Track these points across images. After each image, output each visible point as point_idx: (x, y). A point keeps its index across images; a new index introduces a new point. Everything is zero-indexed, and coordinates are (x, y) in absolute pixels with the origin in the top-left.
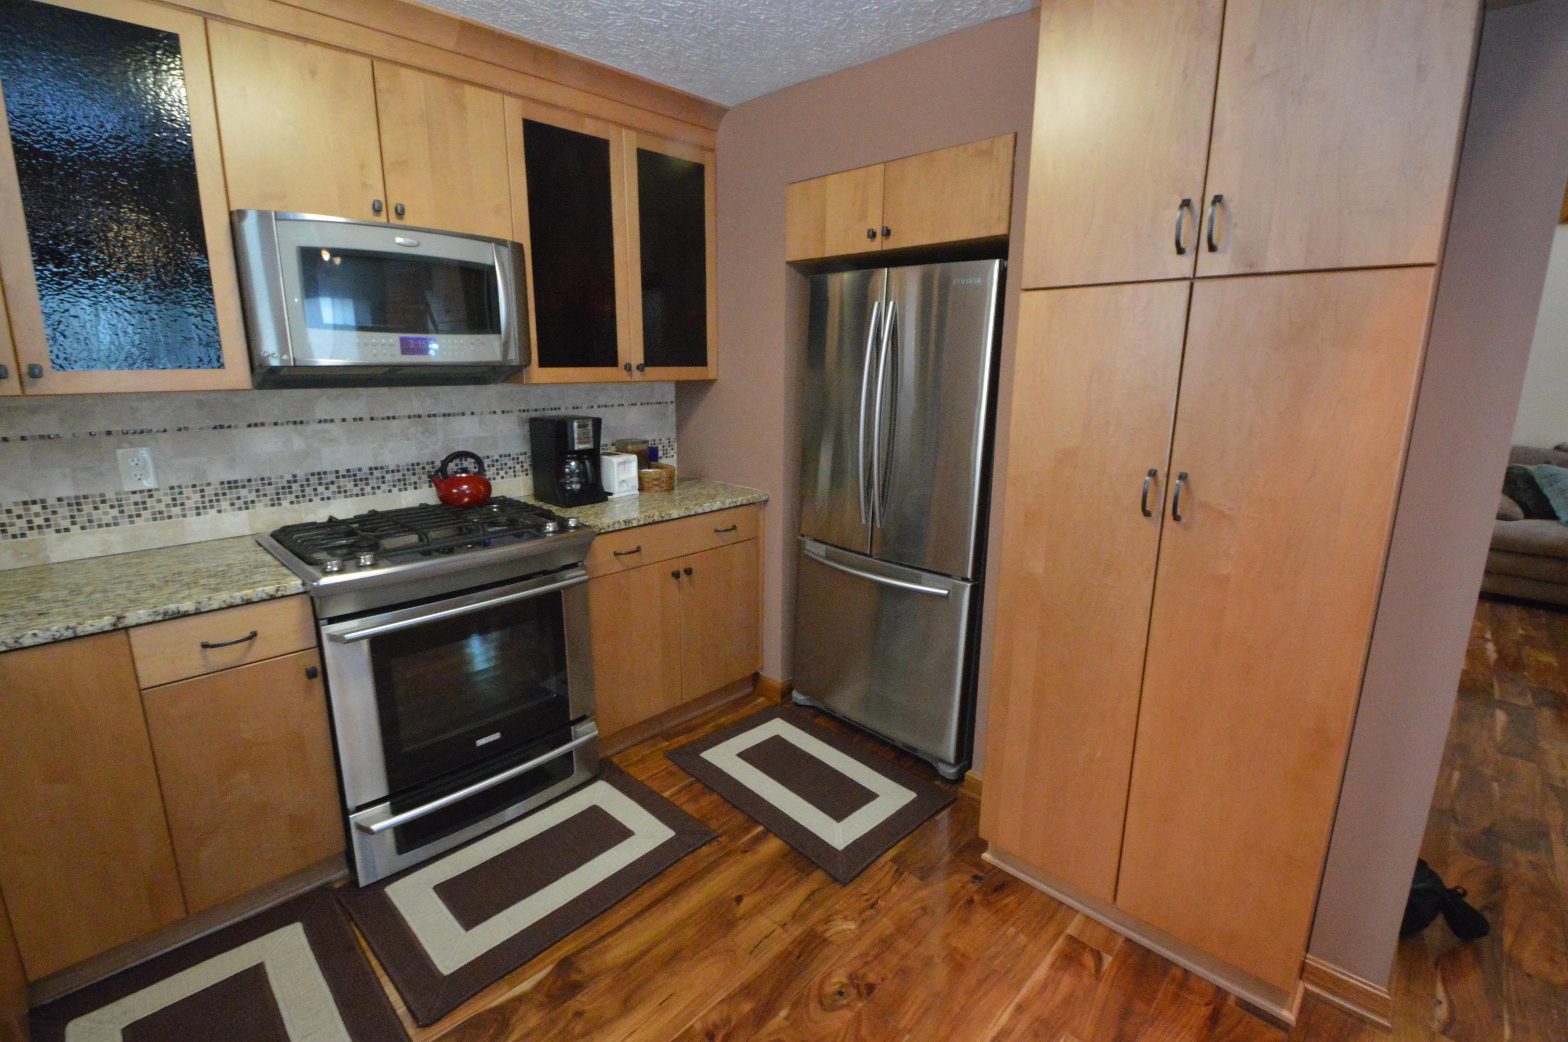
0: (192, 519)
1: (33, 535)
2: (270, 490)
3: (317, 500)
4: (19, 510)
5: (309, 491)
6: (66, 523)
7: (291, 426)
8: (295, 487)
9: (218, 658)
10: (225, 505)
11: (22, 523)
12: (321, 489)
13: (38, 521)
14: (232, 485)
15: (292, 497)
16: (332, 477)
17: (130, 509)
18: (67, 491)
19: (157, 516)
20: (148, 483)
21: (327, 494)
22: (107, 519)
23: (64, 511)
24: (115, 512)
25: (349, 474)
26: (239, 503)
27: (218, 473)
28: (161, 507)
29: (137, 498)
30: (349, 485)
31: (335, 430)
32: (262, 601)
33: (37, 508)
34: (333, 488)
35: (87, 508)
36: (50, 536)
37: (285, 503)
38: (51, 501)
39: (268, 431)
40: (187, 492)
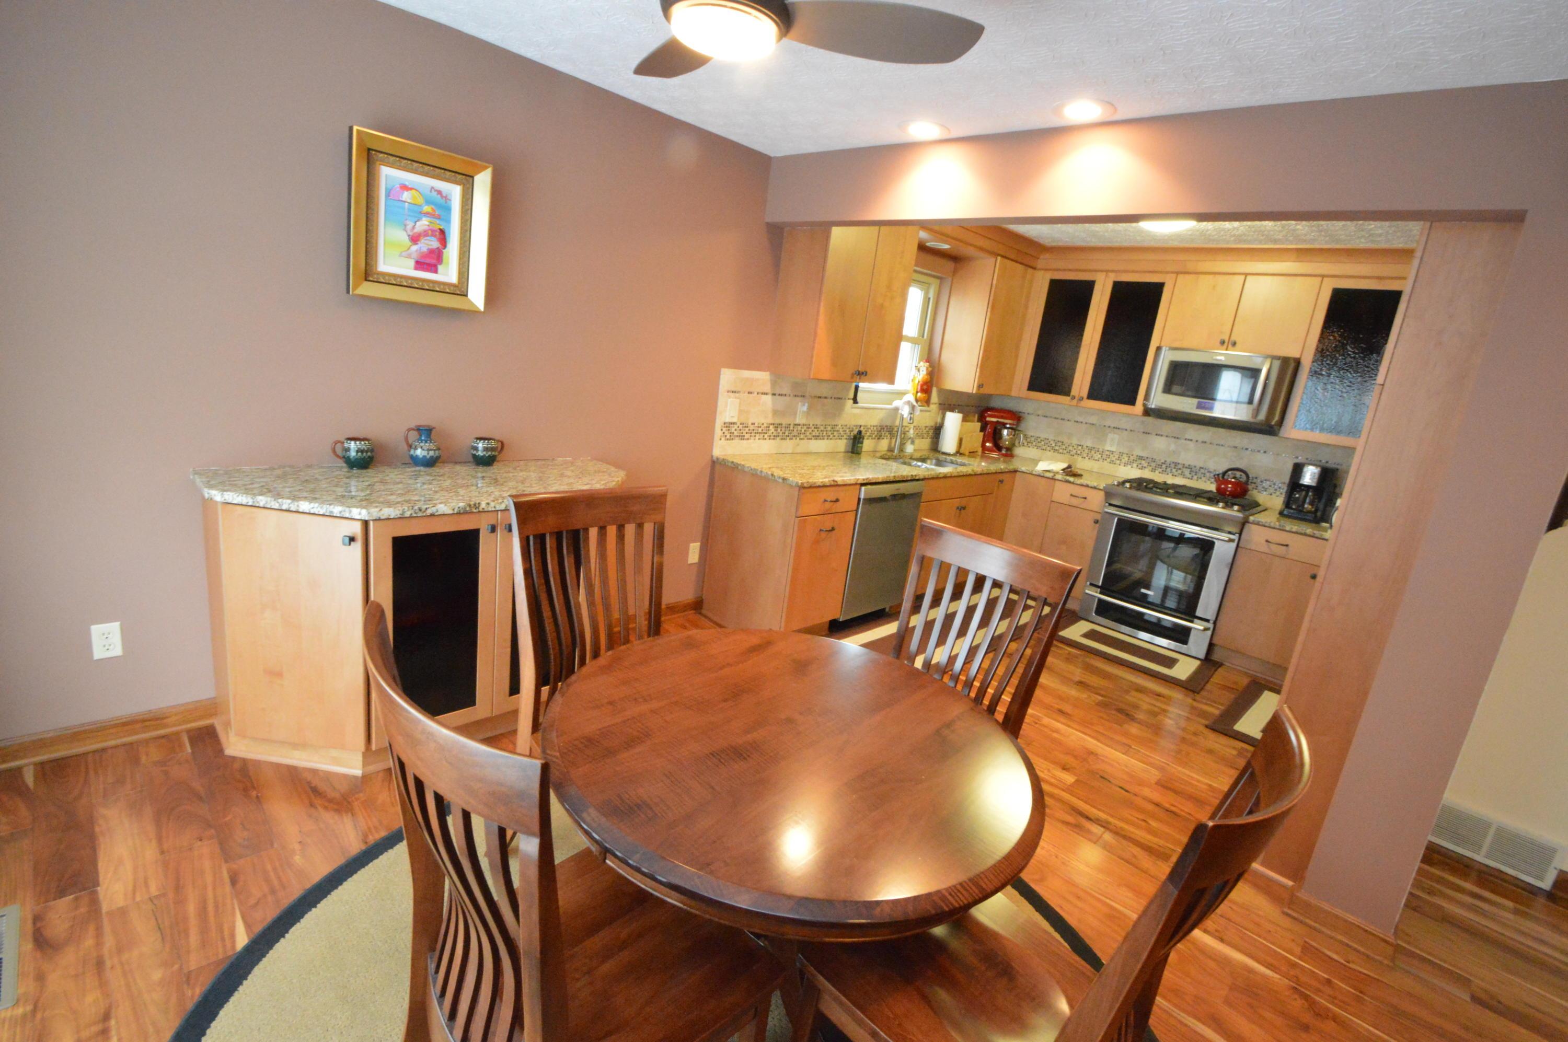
0: (1122, 467)
1: (1076, 457)
2: (1153, 464)
3: (1170, 475)
4: (1075, 447)
5: (1169, 470)
6: (1085, 455)
7: (1173, 439)
8: (1164, 466)
9: (1074, 501)
10: (1135, 465)
11: (1075, 451)
12: (1174, 470)
13: (1079, 452)
14: (1141, 458)
15: (1160, 470)
16: (1180, 466)
17: (1104, 456)
18: (1089, 444)
19: (1112, 462)
20: (1113, 449)
21: (1176, 473)
22: (1096, 458)
23: (1086, 451)
24: (1100, 456)
25: (1189, 467)
26: (1140, 466)
27: (1138, 452)
28: (1114, 459)
29: (1108, 453)
30: (1187, 472)
31: (1191, 445)
32: (1091, 487)
33: (1080, 448)
34: (1180, 472)
35: (1093, 452)
36: (1080, 458)
37: (1157, 472)
38: (1085, 447)
39: (1164, 438)
40: (1125, 456)
